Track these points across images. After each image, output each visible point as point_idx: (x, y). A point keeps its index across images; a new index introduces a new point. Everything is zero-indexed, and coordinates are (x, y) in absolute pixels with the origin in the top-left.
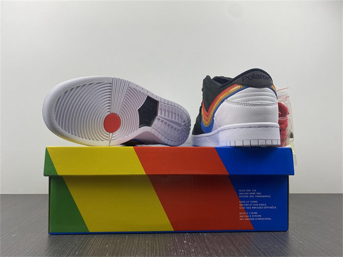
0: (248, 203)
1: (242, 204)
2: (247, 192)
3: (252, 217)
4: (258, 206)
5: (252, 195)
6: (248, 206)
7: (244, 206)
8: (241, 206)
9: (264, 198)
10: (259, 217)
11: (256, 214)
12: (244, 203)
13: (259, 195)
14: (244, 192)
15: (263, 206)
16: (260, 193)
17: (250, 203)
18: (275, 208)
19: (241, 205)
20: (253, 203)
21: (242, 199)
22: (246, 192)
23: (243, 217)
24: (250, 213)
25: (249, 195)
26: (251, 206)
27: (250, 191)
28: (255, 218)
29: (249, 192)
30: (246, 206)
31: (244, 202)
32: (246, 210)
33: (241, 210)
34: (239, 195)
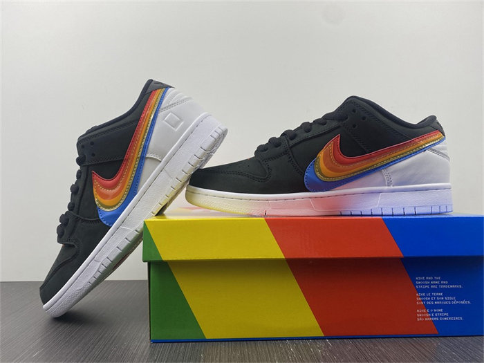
0: (428, 296)
1: (421, 297)
2: (428, 280)
3: (435, 317)
4: (444, 300)
5: (435, 284)
6: (429, 301)
7: (423, 301)
8: (419, 301)
9: (452, 288)
10: (446, 316)
11: (440, 312)
12: (423, 297)
13: (445, 285)
14: (422, 281)
15: (451, 301)
16: (447, 282)
17: (431, 296)
18: (469, 302)
19: (419, 299)
20: (436, 296)
21: (420, 291)
22: (426, 280)
23: (423, 316)
24: (432, 311)
25: (430, 285)
26: (434, 301)
27: (431, 278)
28: (439, 317)
29: (430, 281)
30: (426, 301)
31: (424, 294)
32: (426, 307)
33: (420, 307)
34: (415, 285)
